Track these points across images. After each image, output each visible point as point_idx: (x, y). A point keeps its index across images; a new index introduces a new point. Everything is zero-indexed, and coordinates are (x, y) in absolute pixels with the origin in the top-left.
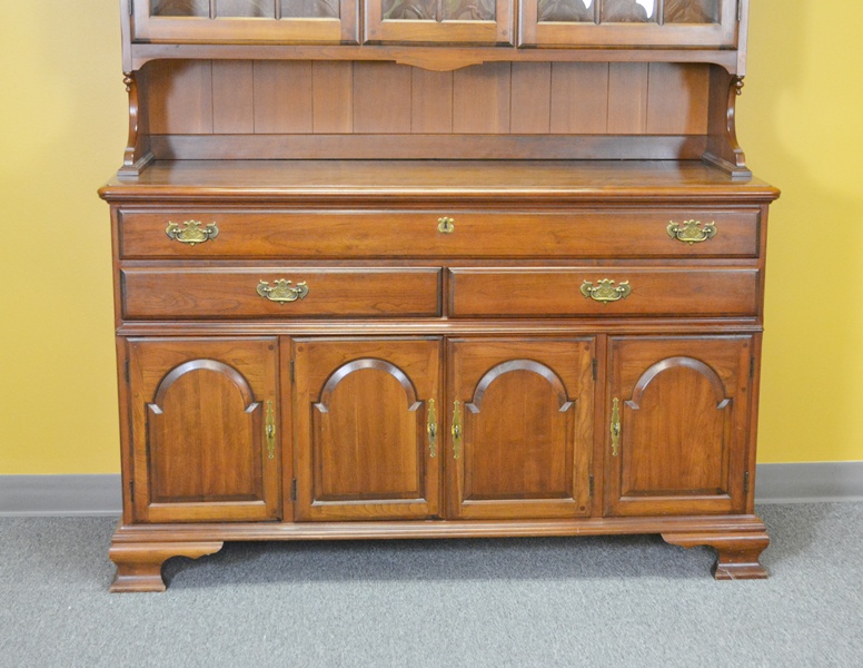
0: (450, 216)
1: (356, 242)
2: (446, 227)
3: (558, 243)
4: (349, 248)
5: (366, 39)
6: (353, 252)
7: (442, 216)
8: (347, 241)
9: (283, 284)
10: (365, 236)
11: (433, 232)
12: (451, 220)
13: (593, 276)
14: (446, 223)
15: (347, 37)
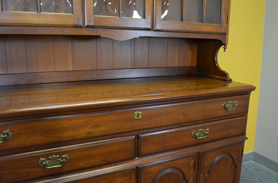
0: (139, 110)
1: (93, 130)
2: (138, 116)
3: (185, 117)
4: (90, 133)
5: (86, 25)
6: (92, 135)
7: (136, 111)
8: (88, 130)
9: (54, 158)
10: (98, 126)
11: (132, 120)
12: (140, 112)
13: (196, 129)
14: (138, 114)
15: (76, 23)
